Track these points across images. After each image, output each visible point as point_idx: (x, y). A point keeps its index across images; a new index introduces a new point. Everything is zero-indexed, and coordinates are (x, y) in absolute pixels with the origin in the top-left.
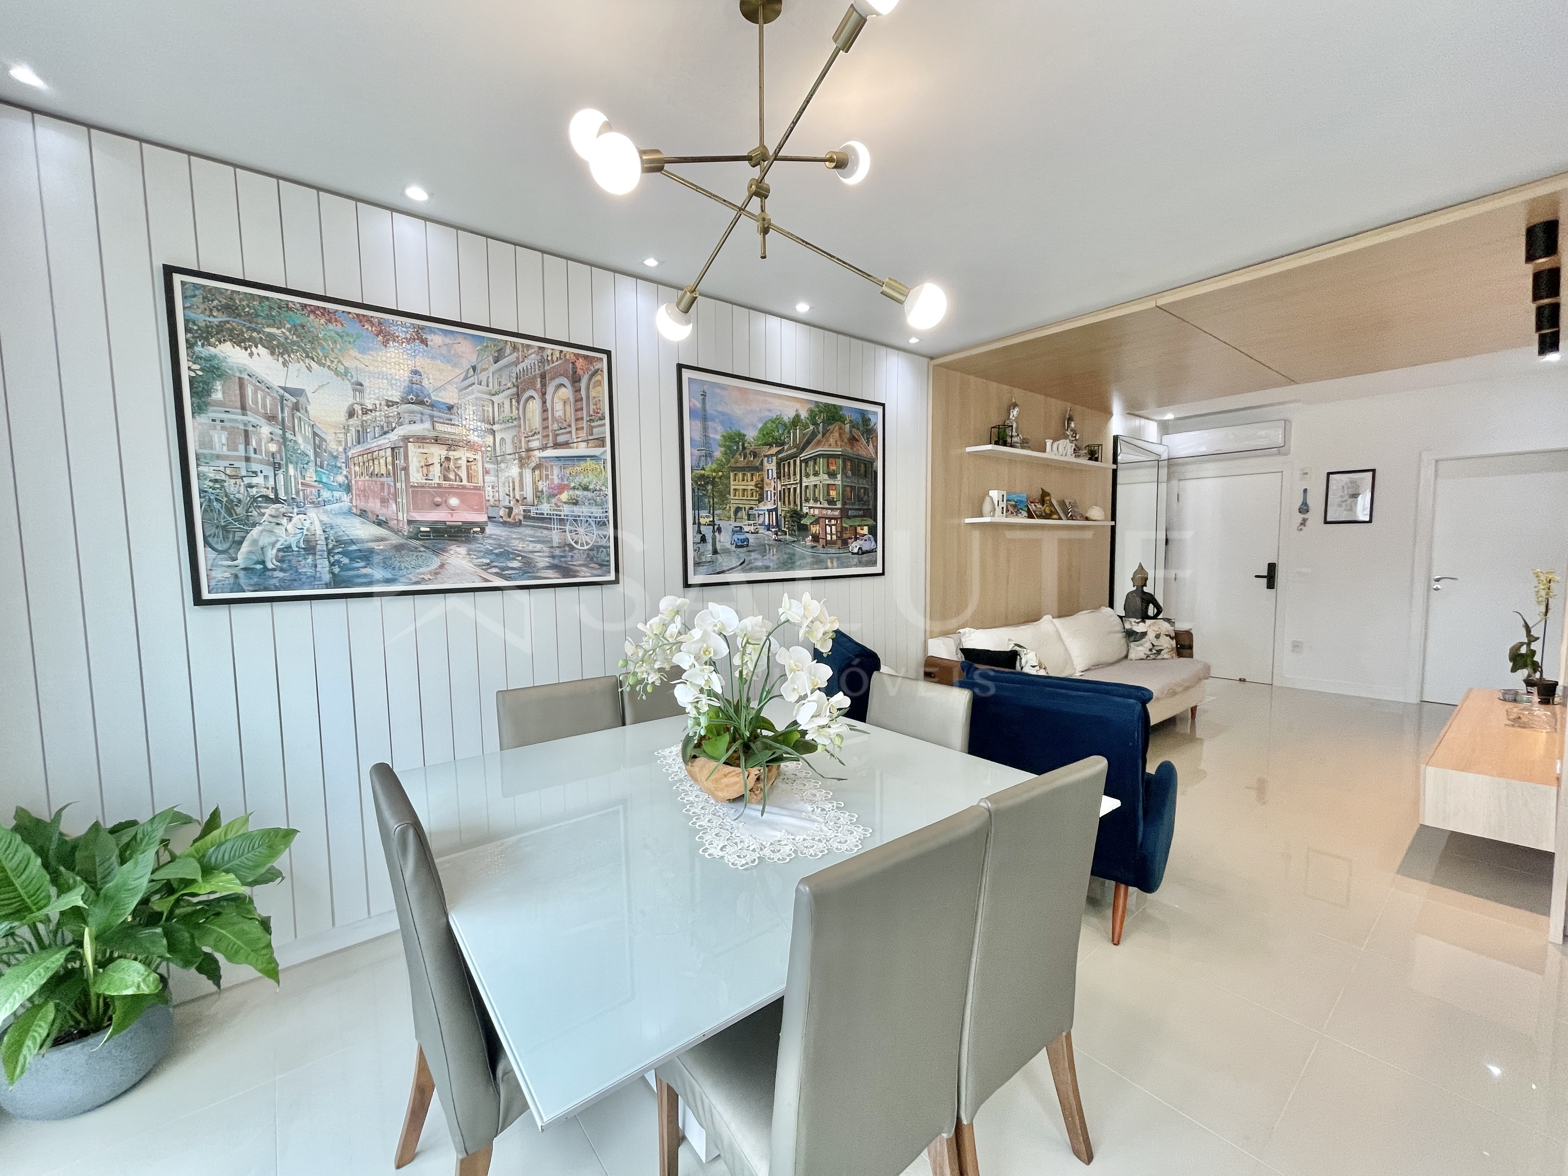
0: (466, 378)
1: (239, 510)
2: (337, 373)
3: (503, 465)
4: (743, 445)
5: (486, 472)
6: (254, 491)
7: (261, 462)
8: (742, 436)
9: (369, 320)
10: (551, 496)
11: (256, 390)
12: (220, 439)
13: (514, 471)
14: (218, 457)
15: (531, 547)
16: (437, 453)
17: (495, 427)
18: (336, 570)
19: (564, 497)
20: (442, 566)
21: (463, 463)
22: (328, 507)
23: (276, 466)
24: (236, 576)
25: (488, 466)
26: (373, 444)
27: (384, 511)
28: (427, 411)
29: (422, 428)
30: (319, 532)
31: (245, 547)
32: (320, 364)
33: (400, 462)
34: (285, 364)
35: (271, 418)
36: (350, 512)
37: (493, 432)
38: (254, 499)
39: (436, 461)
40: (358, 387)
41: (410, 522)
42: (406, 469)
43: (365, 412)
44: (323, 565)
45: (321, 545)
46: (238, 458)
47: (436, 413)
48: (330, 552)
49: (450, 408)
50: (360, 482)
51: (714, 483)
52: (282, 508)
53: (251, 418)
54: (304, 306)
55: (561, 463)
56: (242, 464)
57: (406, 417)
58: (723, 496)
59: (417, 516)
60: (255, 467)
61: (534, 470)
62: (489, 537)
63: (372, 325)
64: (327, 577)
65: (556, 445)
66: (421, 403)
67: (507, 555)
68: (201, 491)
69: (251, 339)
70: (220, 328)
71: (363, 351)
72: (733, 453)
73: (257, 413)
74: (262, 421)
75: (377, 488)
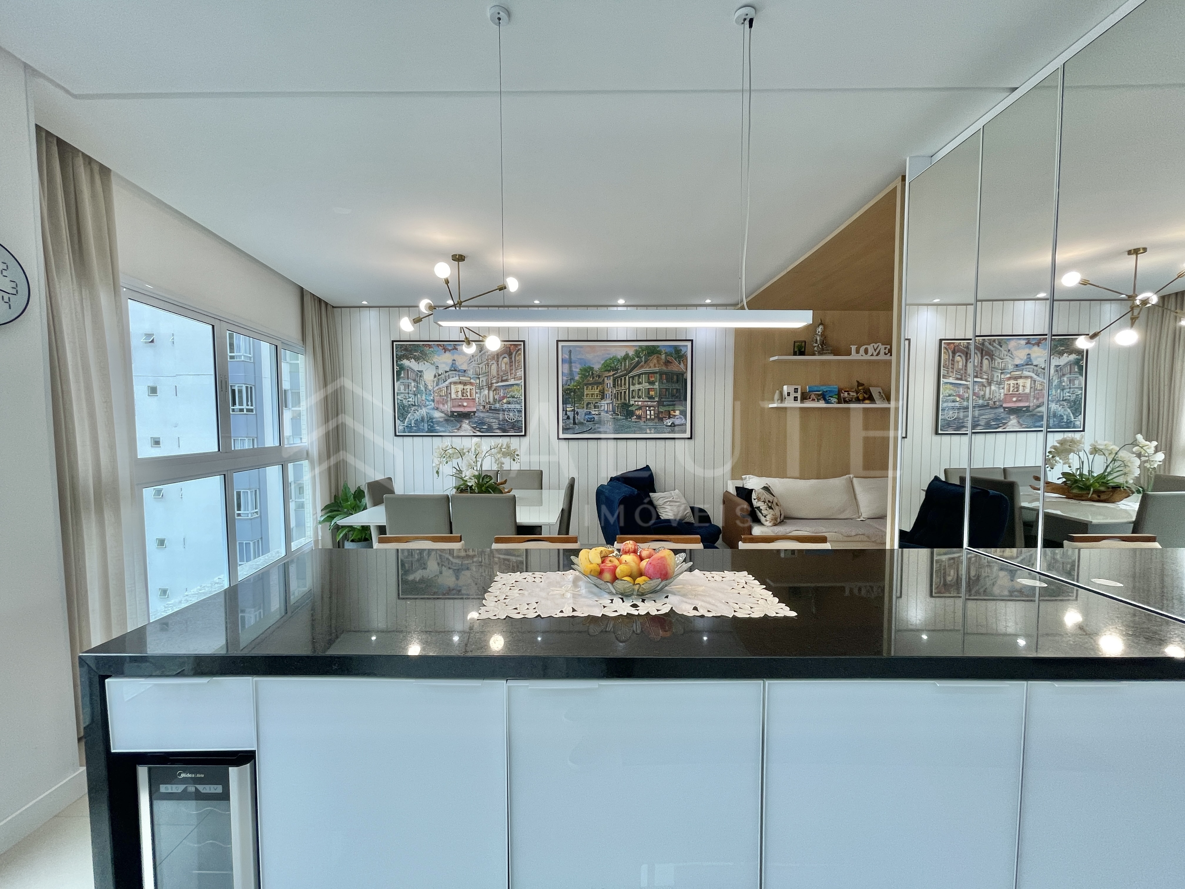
0: (470, 360)
1: (406, 409)
2: (431, 364)
3: (482, 390)
4: (592, 373)
5: (476, 393)
6: (409, 403)
7: (411, 394)
8: (592, 369)
9: (440, 345)
10: (500, 401)
11: (411, 372)
12: (402, 387)
13: (486, 392)
14: (402, 393)
15: (492, 420)
16: (460, 387)
17: (480, 376)
18: (429, 427)
19: (505, 401)
20: (460, 427)
21: (469, 390)
22: (428, 407)
23: (415, 395)
24: (404, 428)
25: (477, 391)
26: (441, 386)
27: (444, 408)
28: (457, 373)
29: (456, 379)
30: (425, 415)
31: (407, 420)
32: (427, 362)
33: (449, 391)
34: (418, 363)
35: (414, 380)
36: (434, 409)
37: (479, 378)
38: (409, 405)
39: (460, 390)
40: (437, 367)
41: (451, 412)
42: (450, 394)
43: (439, 375)
44: (426, 426)
45: (426, 420)
46: (406, 393)
47: (460, 373)
48: (428, 421)
49: (465, 371)
50: (437, 398)
51: (575, 392)
52: (416, 407)
53: (410, 381)
54: (423, 344)
55: (504, 388)
56: (407, 395)
57: (451, 376)
58: (580, 398)
59: (454, 410)
60: (410, 395)
61: (493, 391)
62: (477, 417)
63: (441, 346)
64: (427, 429)
65: (502, 381)
66: (455, 370)
67: (483, 423)
68: (398, 403)
69: (411, 357)
70: (404, 355)
71: (439, 355)
72: (587, 377)
73: (411, 379)
74: (412, 382)
75: (442, 401)
